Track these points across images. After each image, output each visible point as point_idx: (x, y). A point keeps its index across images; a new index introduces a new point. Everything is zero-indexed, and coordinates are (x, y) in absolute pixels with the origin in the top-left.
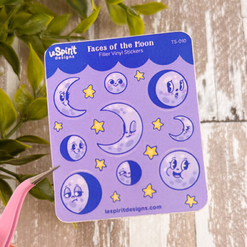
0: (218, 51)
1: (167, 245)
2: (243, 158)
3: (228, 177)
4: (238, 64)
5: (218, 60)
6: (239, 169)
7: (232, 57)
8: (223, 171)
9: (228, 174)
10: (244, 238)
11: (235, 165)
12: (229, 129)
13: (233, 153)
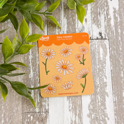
0: (93, 5)
1: (67, 100)
2: (105, 57)
3: (97, 67)
4: (103, 11)
5: (93, 9)
6: (103, 63)
7: (100, 7)
8: (95, 63)
9: (97, 65)
10: (105, 96)
11: (101, 61)
12: (98, 43)
13: (100, 55)
